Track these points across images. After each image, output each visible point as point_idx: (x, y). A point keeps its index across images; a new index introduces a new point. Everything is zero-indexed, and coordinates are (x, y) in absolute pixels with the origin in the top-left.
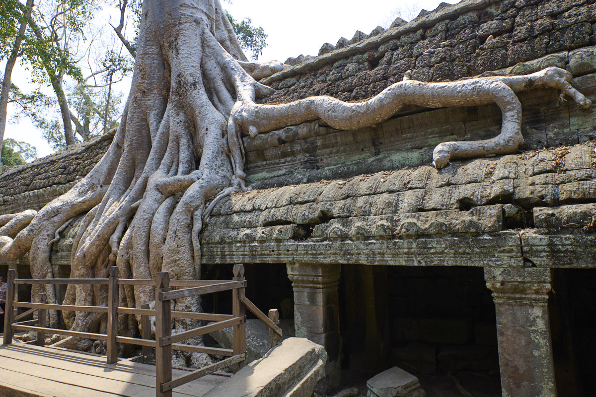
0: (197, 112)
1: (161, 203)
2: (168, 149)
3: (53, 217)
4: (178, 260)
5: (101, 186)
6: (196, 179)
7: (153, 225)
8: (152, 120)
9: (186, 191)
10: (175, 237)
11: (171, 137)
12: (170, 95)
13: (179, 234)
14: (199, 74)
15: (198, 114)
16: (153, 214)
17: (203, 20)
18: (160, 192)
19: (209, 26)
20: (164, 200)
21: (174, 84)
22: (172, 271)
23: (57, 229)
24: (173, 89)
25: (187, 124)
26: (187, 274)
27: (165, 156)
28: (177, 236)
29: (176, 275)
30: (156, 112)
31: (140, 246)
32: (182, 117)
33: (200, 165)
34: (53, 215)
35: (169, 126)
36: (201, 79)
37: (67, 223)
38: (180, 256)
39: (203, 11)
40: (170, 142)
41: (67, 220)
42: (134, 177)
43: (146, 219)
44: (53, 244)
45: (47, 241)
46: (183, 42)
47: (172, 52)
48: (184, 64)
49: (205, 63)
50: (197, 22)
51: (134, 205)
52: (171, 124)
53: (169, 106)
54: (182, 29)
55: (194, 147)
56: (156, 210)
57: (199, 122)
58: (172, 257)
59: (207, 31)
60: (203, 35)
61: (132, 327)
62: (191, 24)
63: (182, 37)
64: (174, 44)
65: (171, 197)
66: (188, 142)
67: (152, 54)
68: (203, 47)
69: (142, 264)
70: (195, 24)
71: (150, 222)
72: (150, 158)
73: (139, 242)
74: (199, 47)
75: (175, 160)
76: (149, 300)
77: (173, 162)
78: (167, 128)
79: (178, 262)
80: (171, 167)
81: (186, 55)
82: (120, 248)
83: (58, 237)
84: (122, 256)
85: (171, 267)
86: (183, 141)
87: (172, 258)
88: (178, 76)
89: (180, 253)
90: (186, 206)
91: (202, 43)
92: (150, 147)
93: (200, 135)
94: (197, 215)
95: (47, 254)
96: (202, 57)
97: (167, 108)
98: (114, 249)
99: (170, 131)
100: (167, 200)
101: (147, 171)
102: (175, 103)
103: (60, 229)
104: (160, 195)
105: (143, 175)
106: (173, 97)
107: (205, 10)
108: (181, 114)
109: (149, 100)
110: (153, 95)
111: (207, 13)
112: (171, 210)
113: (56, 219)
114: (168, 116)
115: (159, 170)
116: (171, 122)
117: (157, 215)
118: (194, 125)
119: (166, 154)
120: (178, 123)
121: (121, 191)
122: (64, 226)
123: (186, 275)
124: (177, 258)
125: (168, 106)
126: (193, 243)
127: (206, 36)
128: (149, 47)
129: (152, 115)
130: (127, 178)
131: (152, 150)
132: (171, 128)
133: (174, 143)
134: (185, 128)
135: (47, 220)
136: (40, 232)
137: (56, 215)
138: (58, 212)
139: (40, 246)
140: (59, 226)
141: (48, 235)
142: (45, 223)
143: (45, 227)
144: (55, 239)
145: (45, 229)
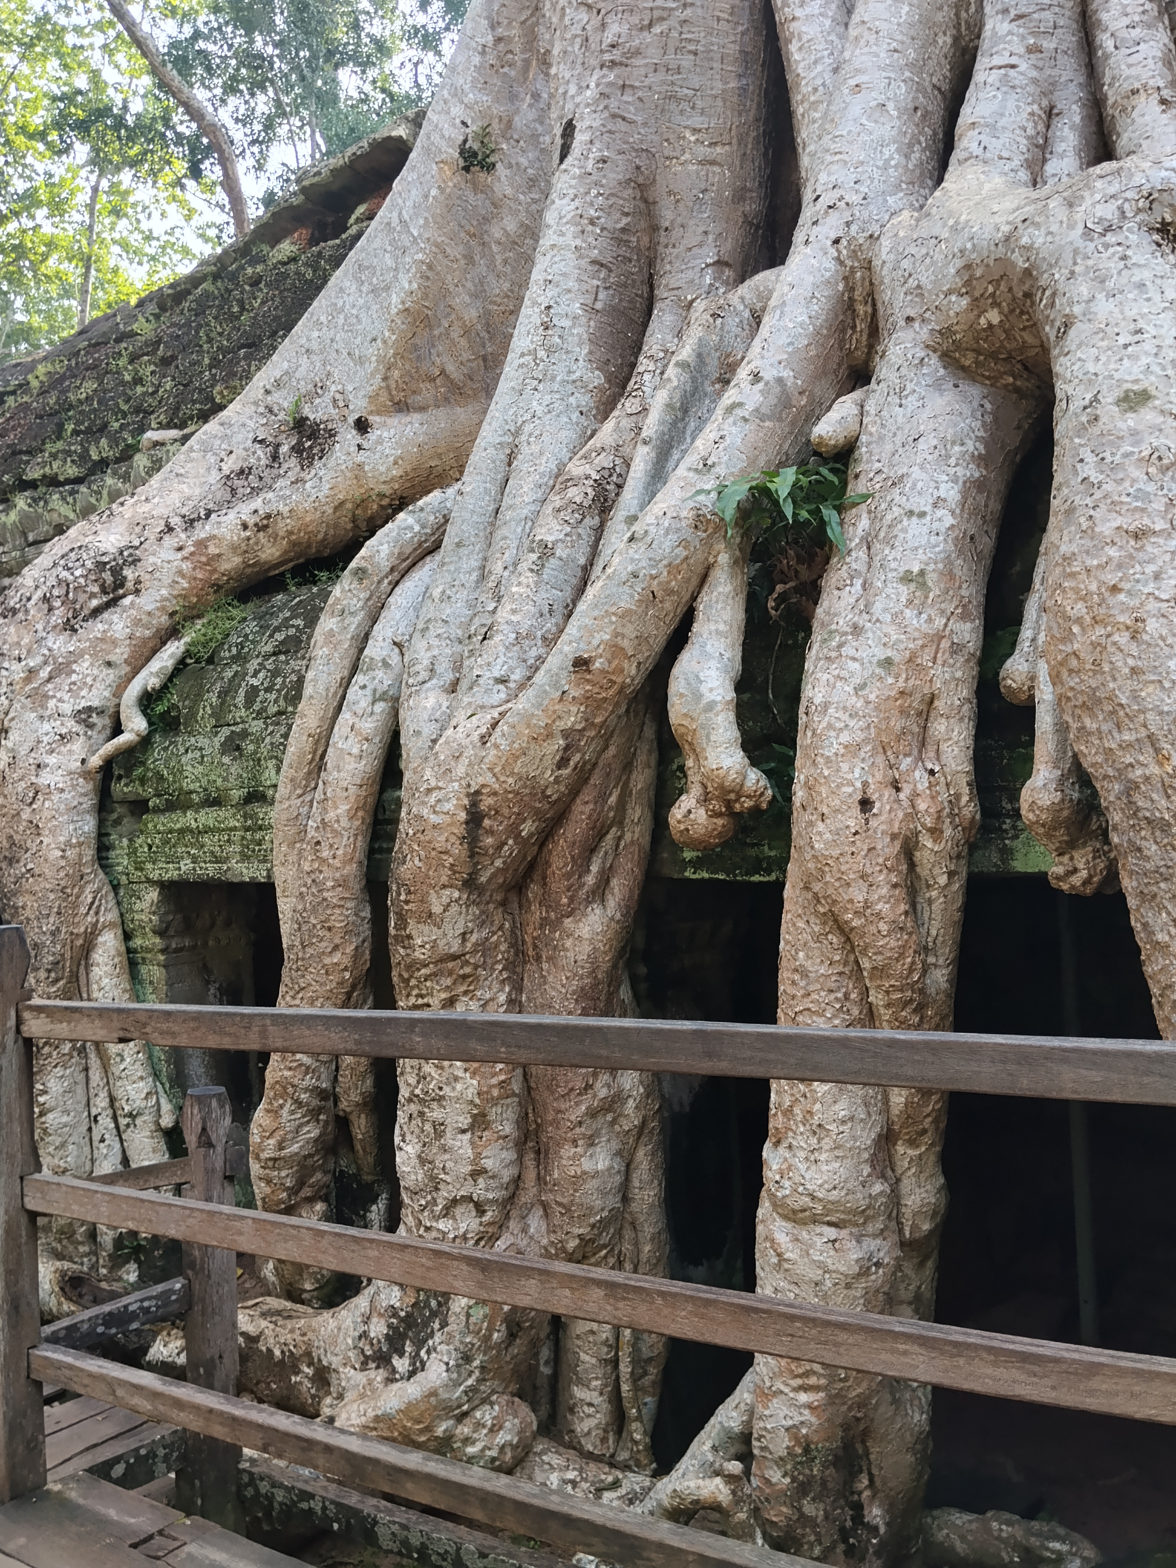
3: (96, 612)
5: (362, 426)
23: (129, 679)
34: (95, 603)
37: (173, 650)
41: (173, 633)
44: (109, 767)
45: (78, 747)
83: (137, 724)
95: (89, 824)
103: (147, 679)
113: (116, 623)
122: (165, 661)
135: (69, 627)
136: (39, 698)
137: (113, 603)
138: (120, 582)
139: (46, 779)
140: (138, 663)
141: (84, 716)
142: (60, 644)
143: (62, 669)
144: (122, 739)
145: (64, 682)
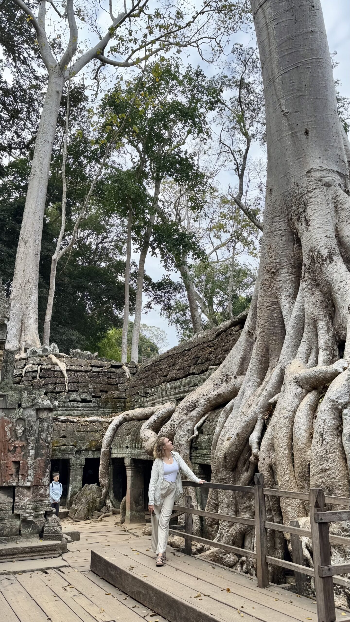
0: (336, 288)
1: (302, 399)
2: (304, 334)
3: (191, 411)
4: (328, 470)
5: (235, 377)
6: (342, 370)
7: (295, 425)
8: (284, 302)
9: (331, 385)
10: (323, 441)
11: (307, 321)
12: (303, 272)
13: (327, 438)
14: (334, 243)
15: (337, 291)
16: (295, 412)
17: (335, 181)
18: (300, 386)
19: (342, 185)
20: (305, 395)
21: (306, 260)
22: (322, 482)
23: (196, 424)
24: (305, 265)
25: (324, 304)
26: (341, 488)
27: (302, 343)
28: (324, 439)
29: (327, 488)
30: (288, 294)
31: (282, 449)
32: (318, 297)
33: (345, 352)
34: (191, 409)
35: (304, 308)
36: (337, 249)
37: (204, 418)
38: (331, 465)
39: (333, 171)
40: (306, 326)
41: (203, 415)
42: (268, 367)
43: (287, 418)
44: (192, 440)
45: (186, 437)
46: (313, 211)
47: (302, 224)
48: (317, 236)
49: (341, 230)
50: (328, 185)
51: (272, 400)
52: (306, 306)
53: (303, 285)
54: (311, 197)
55: (335, 329)
56: (298, 407)
57: (339, 300)
58: (321, 465)
59: (341, 192)
60: (335, 198)
61: (280, 546)
62: (321, 189)
63: (312, 206)
64: (304, 215)
65: (313, 392)
66: (327, 324)
67: (280, 230)
68: (336, 211)
69: (286, 471)
70: (325, 188)
71: (292, 421)
72: (285, 345)
73: (281, 445)
74: (333, 212)
75: (313, 346)
76: (298, 516)
77: (311, 349)
78: (303, 310)
79: (329, 472)
80: (310, 354)
81: (317, 226)
82: (262, 449)
83: (196, 433)
84: (264, 459)
85: (321, 478)
86: (322, 324)
87: (321, 467)
88: (310, 250)
89: (330, 460)
90: (332, 403)
91: (336, 207)
92: (284, 333)
93: (342, 315)
94: (346, 415)
95: (188, 452)
96: (337, 224)
97: (300, 288)
98: (255, 451)
99: (306, 314)
100: (309, 395)
101: (283, 361)
102: (308, 281)
103: (199, 424)
104: (300, 389)
105: (279, 366)
106: (306, 274)
107: (336, 169)
108: (317, 292)
109: (279, 281)
110: (283, 275)
111: (339, 171)
112: (314, 408)
113: (194, 413)
114: (302, 296)
115: (296, 359)
116: (305, 303)
117: (298, 414)
118: (333, 304)
119: (303, 340)
120: (314, 304)
121: (256, 384)
122: (201, 421)
123: (339, 489)
124: (327, 468)
125: (301, 285)
126: (345, 450)
127: (340, 198)
128: (276, 224)
129: (283, 297)
130: (261, 368)
131: (287, 337)
132: (306, 310)
133: (312, 327)
134: (323, 308)
135: (186, 414)
136: (181, 427)
137: (194, 409)
138: (195, 405)
139: (181, 443)
140: (197, 421)
141: (188, 431)
142: (185, 417)
143: (185, 422)
144: (194, 435)
145: (185, 424)
